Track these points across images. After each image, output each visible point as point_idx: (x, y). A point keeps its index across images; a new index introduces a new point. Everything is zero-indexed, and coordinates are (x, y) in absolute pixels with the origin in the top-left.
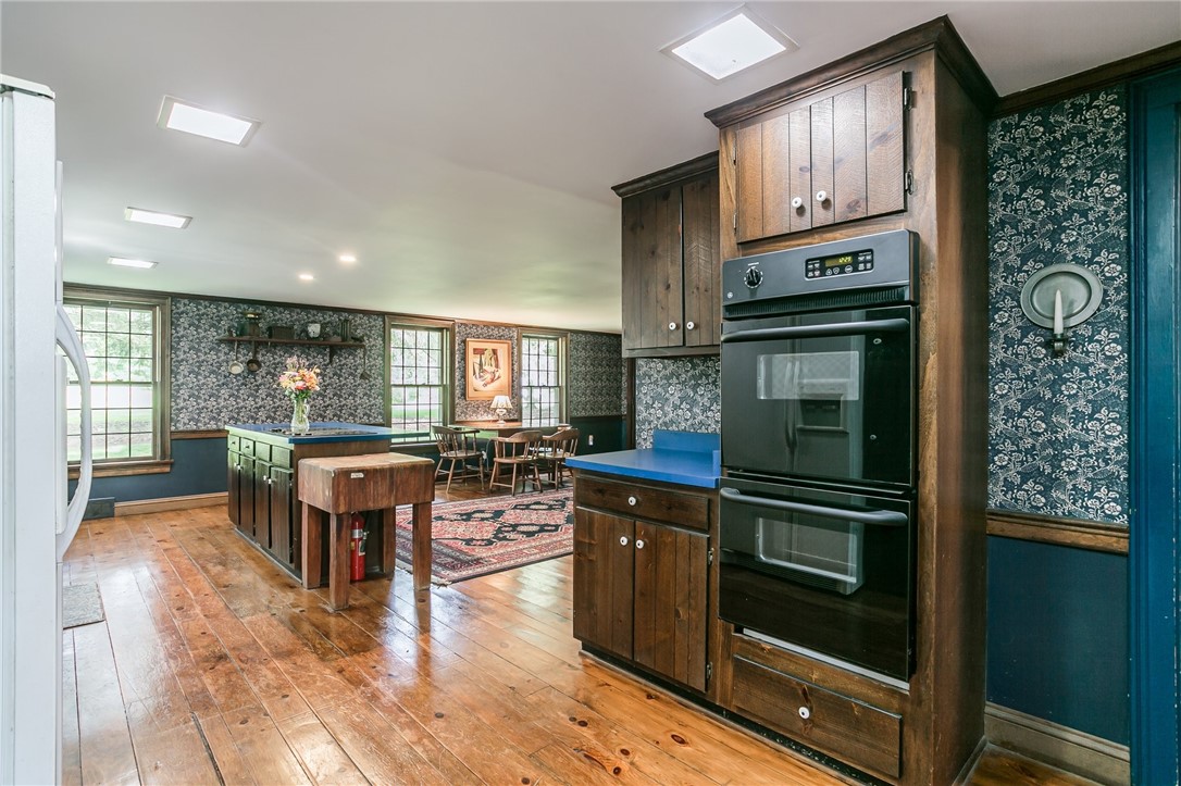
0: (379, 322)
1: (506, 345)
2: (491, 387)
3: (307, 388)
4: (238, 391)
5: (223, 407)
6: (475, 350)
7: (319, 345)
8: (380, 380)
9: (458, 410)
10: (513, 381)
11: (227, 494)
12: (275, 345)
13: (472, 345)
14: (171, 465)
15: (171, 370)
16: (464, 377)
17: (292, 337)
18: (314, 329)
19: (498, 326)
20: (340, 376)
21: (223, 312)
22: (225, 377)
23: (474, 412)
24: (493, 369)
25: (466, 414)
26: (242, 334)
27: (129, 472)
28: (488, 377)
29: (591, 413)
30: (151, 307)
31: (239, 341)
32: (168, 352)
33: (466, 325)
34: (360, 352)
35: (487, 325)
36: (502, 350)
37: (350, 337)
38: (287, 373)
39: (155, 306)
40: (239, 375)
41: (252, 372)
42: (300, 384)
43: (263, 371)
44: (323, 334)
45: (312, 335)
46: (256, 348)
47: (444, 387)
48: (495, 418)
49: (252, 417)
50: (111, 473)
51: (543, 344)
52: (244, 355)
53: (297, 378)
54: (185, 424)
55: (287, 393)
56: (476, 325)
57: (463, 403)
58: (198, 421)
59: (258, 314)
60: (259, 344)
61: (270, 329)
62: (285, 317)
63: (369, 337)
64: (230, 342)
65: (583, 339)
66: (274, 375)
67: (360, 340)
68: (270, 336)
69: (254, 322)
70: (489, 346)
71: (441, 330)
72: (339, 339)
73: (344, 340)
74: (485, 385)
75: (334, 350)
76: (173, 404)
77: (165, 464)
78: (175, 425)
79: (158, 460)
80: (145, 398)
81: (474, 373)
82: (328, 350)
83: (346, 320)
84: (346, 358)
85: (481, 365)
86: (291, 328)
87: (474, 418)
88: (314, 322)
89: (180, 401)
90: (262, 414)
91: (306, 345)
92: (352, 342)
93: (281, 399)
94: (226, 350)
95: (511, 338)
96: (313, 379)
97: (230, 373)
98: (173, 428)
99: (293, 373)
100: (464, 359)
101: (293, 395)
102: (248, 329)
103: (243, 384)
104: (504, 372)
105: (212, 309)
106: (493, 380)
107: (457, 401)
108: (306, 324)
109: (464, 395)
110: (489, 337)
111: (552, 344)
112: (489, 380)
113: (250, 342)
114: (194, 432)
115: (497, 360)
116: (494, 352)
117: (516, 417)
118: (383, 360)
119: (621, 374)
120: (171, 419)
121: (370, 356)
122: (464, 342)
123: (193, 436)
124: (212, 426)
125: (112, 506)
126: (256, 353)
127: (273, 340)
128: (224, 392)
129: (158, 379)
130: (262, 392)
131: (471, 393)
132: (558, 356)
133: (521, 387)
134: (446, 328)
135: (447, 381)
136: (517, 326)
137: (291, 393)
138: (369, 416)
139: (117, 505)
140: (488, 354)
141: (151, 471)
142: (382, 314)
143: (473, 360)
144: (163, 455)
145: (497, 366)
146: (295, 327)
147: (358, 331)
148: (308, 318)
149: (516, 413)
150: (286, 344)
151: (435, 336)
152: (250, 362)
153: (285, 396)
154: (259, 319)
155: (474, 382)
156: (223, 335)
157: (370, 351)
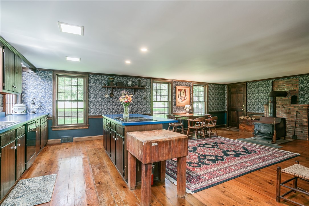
0: (149, 81)
1: (188, 88)
2: (184, 102)
3: (129, 102)
4: (107, 103)
5: (103, 108)
6: (179, 90)
7: (131, 88)
8: (149, 100)
9: (174, 110)
10: (191, 100)
11: (103, 136)
12: (118, 88)
13: (178, 88)
14: (89, 126)
15: (89, 97)
16: (175, 99)
17: (123, 86)
18: (130, 83)
19: (186, 82)
20: (137, 98)
21: (103, 78)
22: (104, 99)
23: (178, 110)
24: (184, 96)
25: (176, 111)
26: (108, 85)
27: (77, 128)
28: (183, 98)
29: (215, 111)
30: (83, 77)
31: (107, 87)
32: (87, 91)
33: (176, 82)
34: (143, 91)
35: (182, 81)
36: (187, 90)
37: (140, 86)
38: (122, 96)
39: (84, 77)
40: (107, 98)
41: (111, 97)
42: (126, 100)
43: (115, 97)
44: (132, 85)
45: (129, 85)
46: (113, 89)
47: (169, 102)
48: (185, 112)
49: (111, 111)
50: (72, 128)
51: (200, 88)
52: (109, 92)
53: (125, 98)
54: (92, 114)
55: (122, 104)
56: (179, 81)
57: (175, 107)
58: (96, 113)
59: (113, 79)
60: (113, 88)
61: (117, 83)
62: (121, 80)
63: (146, 86)
64: (105, 87)
65: (212, 86)
66: (118, 98)
67: (143, 87)
68: (117, 86)
69: (112, 81)
70: (183, 88)
71: (168, 83)
72: (137, 86)
73: (138, 87)
74: (182, 101)
75: (136, 90)
76: (89, 107)
77: (87, 126)
78: (90, 114)
79: (85, 125)
80: (81, 105)
81: (179, 97)
82: (134, 90)
83: (139, 80)
84: (139, 93)
85: (181, 95)
86: (123, 83)
87: (178, 112)
88: (130, 81)
89: (91, 106)
90: (114, 111)
91: (128, 88)
92: (141, 87)
93: (120, 106)
94: (104, 90)
95: (190, 86)
96: (130, 98)
97: (105, 98)
98: (89, 115)
99: (124, 96)
100: (175, 93)
101: (124, 104)
102: (110, 83)
103: (109, 101)
104: (188, 97)
105: (100, 77)
106: (184, 100)
107: (173, 107)
108: (127, 82)
109: (175, 104)
110: (183, 85)
111: (202, 88)
112: (183, 99)
113: (111, 88)
114: (95, 116)
115: (185, 93)
116: (185, 90)
117: (191, 112)
118: (151, 93)
119: (224, 97)
120: (89, 112)
121: (146, 92)
122: (175, 87)
123: (95, 117)
124: (100, 114)
125: (73, 138)
126: (112, 91)
127: (118, 87)
128: (104, 104)
129: (85, 100)
130: (114, 104)
131: (177, 104)
132: (204, 92)
133: (193, 102)
134: (170, 83)
135: (170, 100)
136: (192, 82)
137: (123, 104)
138: (146, 111)
139: (74, 138)
140: (183, 91)
141: (83, 128)
142: (150, 78)
143: (178, 93)
144: (86, 123)
145: (186, 95)
146: (124, 83)
147: (143, 84)
148: (128, 80)
149: (191, 111)
150: (121, 88)
151: (166, 85)
152: (111, 94)
153: (121, 105)
154: (113, 80)
155: (179, 100)
156: (103, 85)
157: (146, 90)
